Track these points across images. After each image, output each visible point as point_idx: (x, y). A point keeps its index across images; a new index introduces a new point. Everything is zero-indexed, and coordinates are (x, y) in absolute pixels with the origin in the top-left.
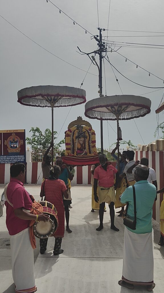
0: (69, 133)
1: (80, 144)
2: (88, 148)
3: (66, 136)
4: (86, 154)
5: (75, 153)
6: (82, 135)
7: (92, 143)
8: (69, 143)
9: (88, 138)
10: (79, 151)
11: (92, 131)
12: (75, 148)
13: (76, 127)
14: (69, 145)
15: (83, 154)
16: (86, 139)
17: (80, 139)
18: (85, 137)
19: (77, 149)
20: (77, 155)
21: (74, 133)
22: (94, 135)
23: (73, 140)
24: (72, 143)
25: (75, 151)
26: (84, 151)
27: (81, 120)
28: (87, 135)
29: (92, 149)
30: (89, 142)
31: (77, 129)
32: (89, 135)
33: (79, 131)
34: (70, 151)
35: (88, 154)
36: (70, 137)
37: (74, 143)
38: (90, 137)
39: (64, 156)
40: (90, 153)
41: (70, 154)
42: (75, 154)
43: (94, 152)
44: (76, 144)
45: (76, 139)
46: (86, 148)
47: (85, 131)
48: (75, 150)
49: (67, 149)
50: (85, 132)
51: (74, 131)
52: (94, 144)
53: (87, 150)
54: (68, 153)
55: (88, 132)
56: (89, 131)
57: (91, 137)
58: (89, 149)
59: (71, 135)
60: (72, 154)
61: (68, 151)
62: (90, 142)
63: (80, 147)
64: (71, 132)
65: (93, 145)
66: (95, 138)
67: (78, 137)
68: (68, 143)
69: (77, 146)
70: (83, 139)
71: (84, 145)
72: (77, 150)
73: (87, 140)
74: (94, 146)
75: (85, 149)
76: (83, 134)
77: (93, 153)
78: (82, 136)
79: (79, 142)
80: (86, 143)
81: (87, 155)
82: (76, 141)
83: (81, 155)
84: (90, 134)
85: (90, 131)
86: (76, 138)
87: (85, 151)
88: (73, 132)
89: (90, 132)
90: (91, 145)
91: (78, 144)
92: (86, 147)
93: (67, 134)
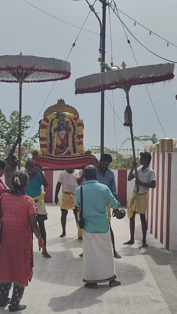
0: (44, 122)
1: (61, 139)
2: (72, 145)
3: (40, 127)
4: (69, 153)
5: (53, 152)
6: (64, 126)
7: (78, 139)
8: (45, 138)
9: (72, 131)
10: (58, 149)
11: (78, 121)
12: (53, 145)
13: (55, 114)
14: (45, 140)
15: (64, 154)
16: (69, 132)
17: (60, 132)
18: (68, 129)
19: (55, 146)
20: (56, 154)
21: (52, 123)
22: (80, 127)
23: (51, 133)
24: (48, 137)
25: (53, 149)
26: (66, 149)
27: (63, 104)
28: (71, 126)
29: (77, 147)
30: (73, 136)
31: (56, 118)
32: (74, 126)
33: (60, 121)
34: (45, 148)
35: (72, 154)
36: (46, 128)
37: (52, 138)
38: (74, 130)
39: (38, 155)
40: (75, 152)
41: (45, 153)
42: (53, 154)
43: (81, 151)
44: (55, 139)
45: (55, 132)
46: (69, 145)
47: (69, 121)
48: (53, 147)
49: (42, 146)
50: (68, 123)
51: (53, 120)
52: (81, 140)
53: (70, 148)
54: (43, 152)
55: (73, 123)
56: (74, 121)
57: (76, 129)
58: (74, 146)
59: (48, 126)
60: (49, 153)
61: (42, 148)
62: (75, 136)
63: (60, 143)
64: (47, 121)
65: (79, 141)
66: (82, 131)
67: (58, 129)
68: (43, 138)
69: (57, 141)
70: (65, 132)
71: (66, 141)
72: (55, 148)
73: (71, 135)
74: (81, 143)
75: (67, 146)
76: (64, 124)
77: (79, 153)
78: (63, 128)
79: (59, 136)
80: (70, 137)
81: (70, 155)
82: (55, 135)
83: (62, 155)
84: (76, 125)
85: (76, 120)
86: (56, 130)
87: (68, 149)
88: (50, 122)
89: (76, 123)
90: (77, 140)
91: (57, 139)
92: (69, 143)
93: (43, 124)
